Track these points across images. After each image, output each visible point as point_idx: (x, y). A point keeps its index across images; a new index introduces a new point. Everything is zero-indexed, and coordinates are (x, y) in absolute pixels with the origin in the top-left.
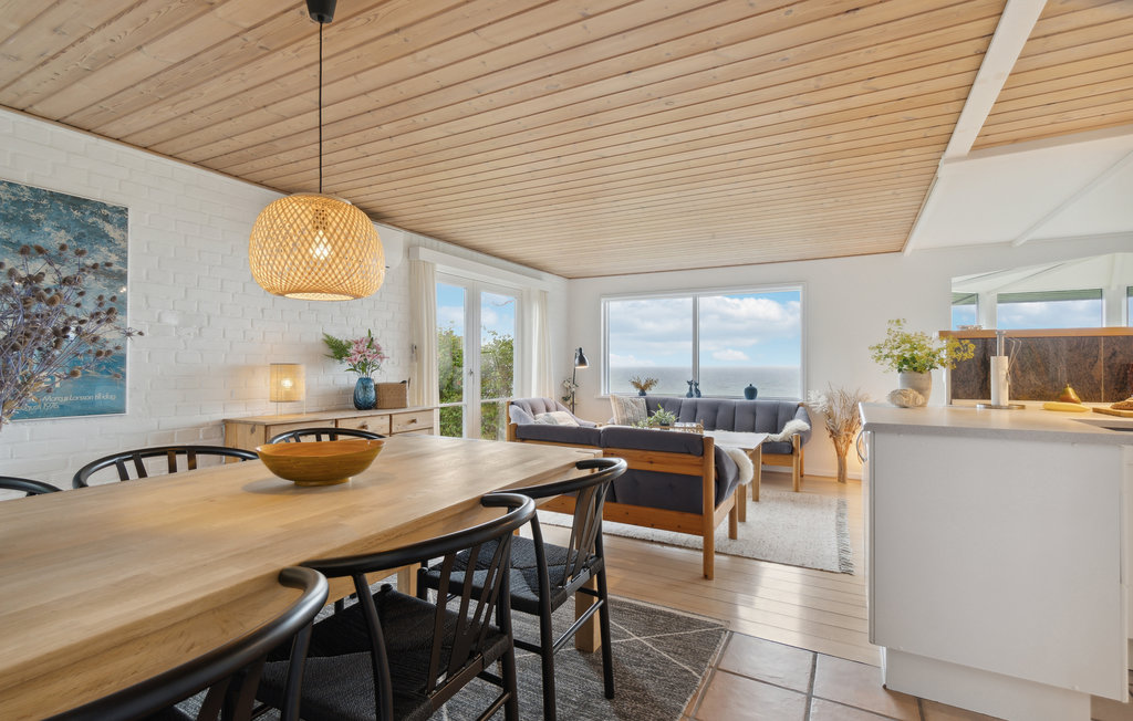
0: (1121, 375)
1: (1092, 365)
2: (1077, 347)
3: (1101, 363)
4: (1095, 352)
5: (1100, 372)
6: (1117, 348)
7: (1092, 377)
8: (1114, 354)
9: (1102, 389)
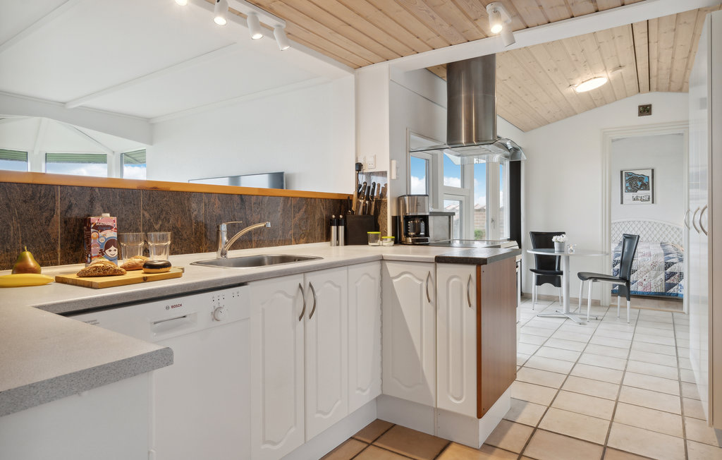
0: (77, 232)
1: (49, 220)
2: (33, 197)
3: (57, 218)
4: (51, 205)
5: (57, 229)
6: (73, 201)
7: (48, 235)
8: (70, 207)
9: (59, 249)
